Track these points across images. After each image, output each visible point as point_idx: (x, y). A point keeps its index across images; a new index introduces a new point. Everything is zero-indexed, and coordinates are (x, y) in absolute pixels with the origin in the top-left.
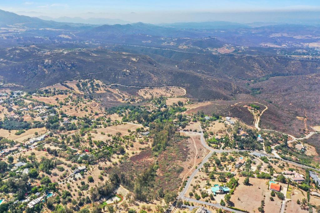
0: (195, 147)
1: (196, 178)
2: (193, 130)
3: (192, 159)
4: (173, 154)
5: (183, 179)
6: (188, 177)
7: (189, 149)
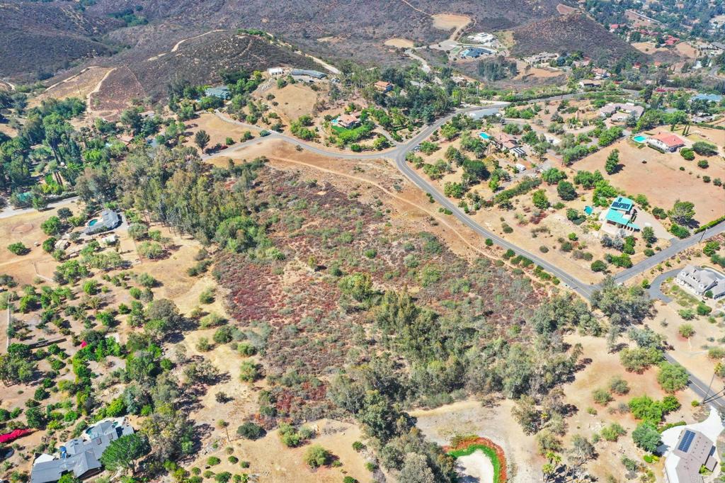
0: (331, 172)
2: (237, 140)
5: (486, 254)
6: (490, 242)
7: (328, 185)
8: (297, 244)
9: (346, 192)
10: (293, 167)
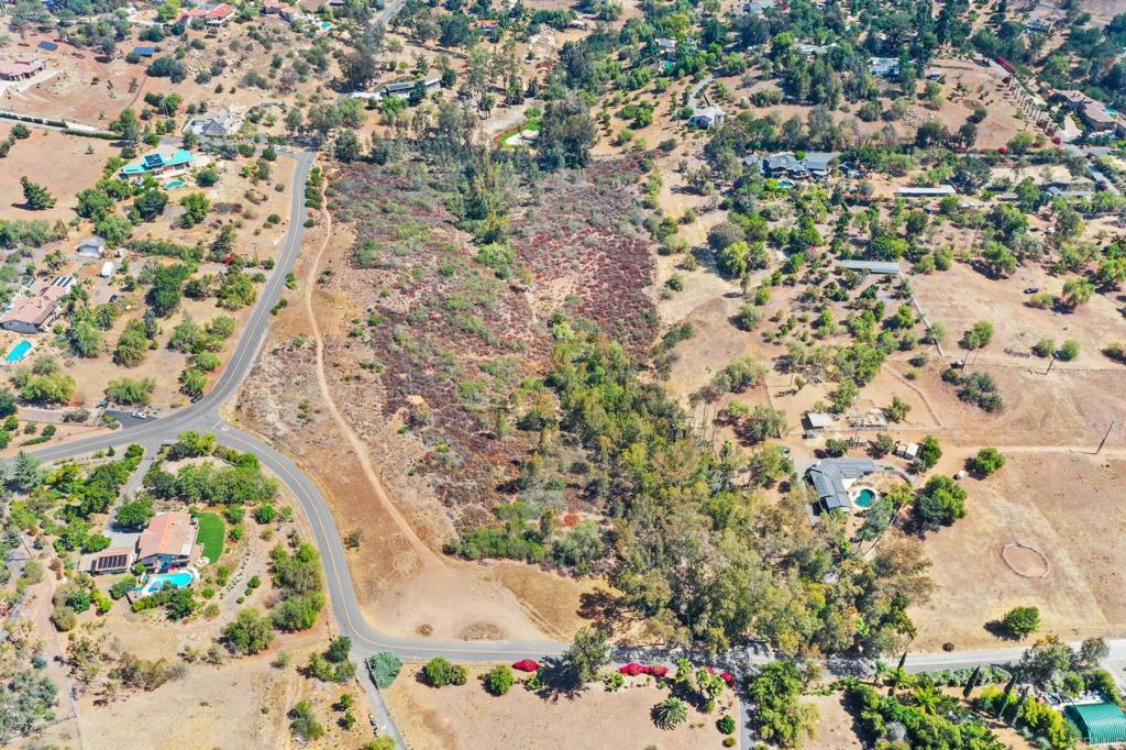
0: (353, 437)
1: (274, 220)
2: (474, 685)
3: (339, 334)
4: (473, 356)
5: (329, 221)
6: (309, 225)
7: (389, 409)
8: (520, 335)
9: (376, 382)
10: (410, 495)
